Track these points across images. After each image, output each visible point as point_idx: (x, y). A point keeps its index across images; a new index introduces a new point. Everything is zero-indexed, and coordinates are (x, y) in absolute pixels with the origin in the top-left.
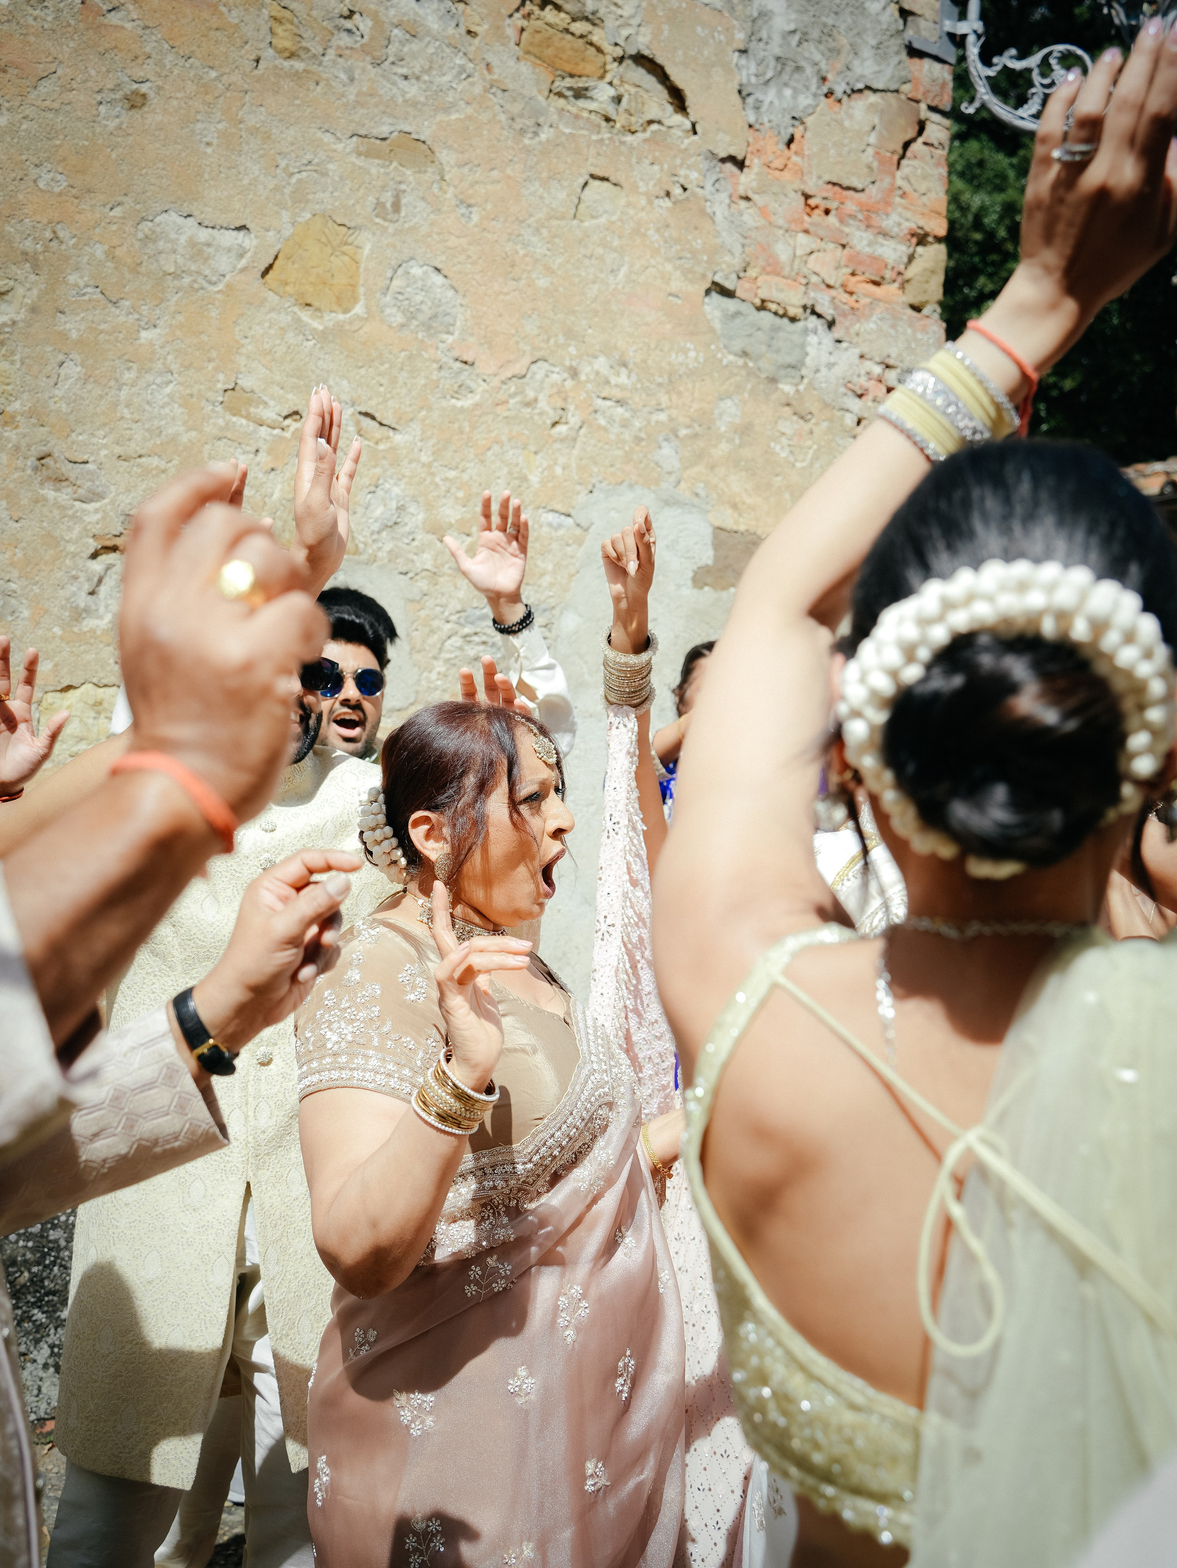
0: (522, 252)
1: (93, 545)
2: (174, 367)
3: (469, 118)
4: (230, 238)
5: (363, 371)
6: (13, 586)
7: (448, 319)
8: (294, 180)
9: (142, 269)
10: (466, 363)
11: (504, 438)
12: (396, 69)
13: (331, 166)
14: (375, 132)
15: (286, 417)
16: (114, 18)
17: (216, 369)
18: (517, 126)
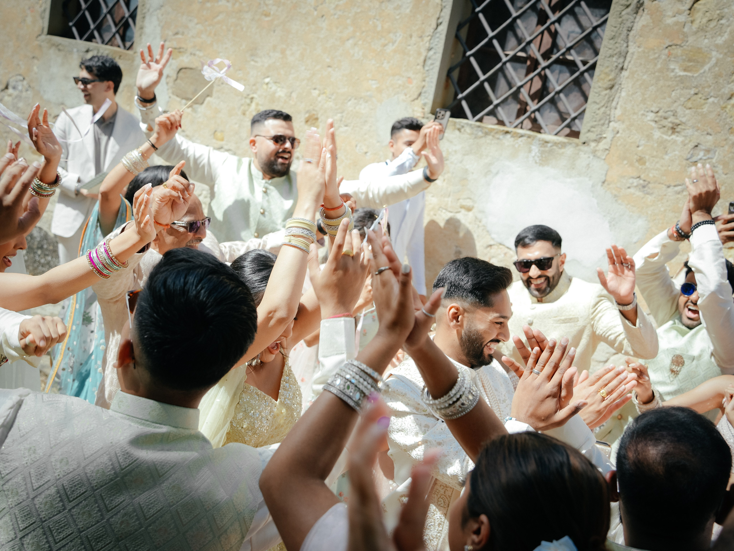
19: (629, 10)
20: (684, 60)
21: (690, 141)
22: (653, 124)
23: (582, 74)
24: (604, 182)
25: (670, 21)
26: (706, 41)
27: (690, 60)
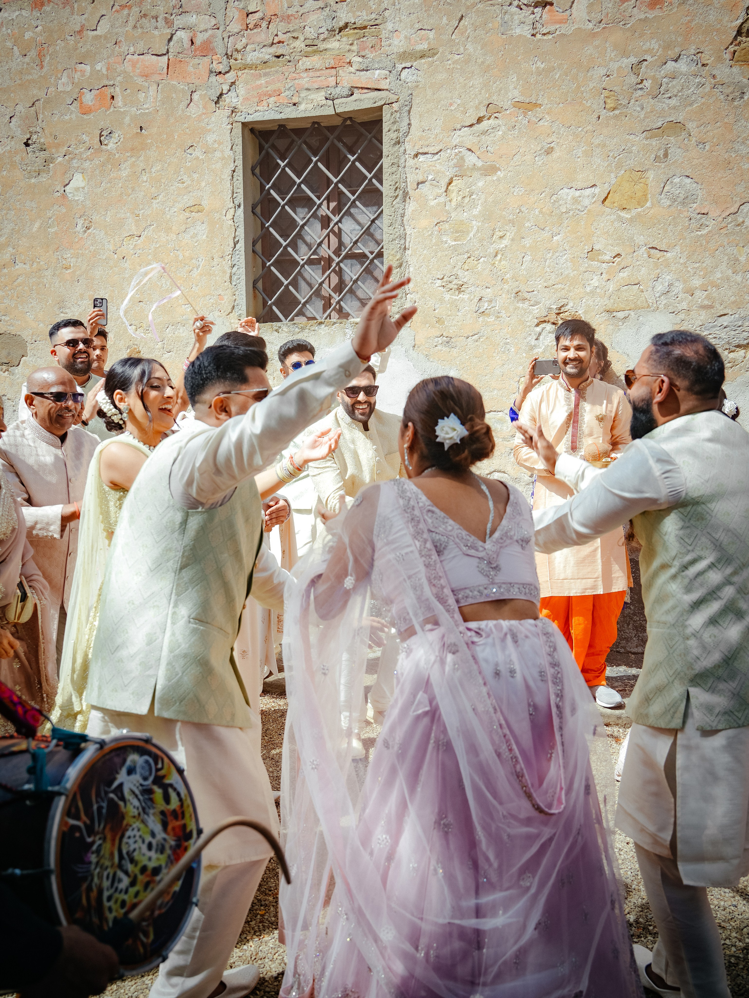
0: (734, 156)
1: (536, 321)
2: (567, 248)
3: (703, 104)
4: (588, 192)
5: (650, 230)
6: (508, 341)
7: (694, 197)
8: (616, 159)
9: (554, 214)
10: (704, 214)
11: (725, 243)
12: (664, 96)
13: (634, 148)
14: (654, 127)
15: (614, 258)
16: (541, 123)
17: (584, 245)
18: (730, 98)
19: (398, 200)
20: (453, 233)
21: (475, 296)
22: (441, 288)
23: (372, 261)
24: (414, 347)
25: (433, 203)
26: (465, 214)
27: (457, 232)
